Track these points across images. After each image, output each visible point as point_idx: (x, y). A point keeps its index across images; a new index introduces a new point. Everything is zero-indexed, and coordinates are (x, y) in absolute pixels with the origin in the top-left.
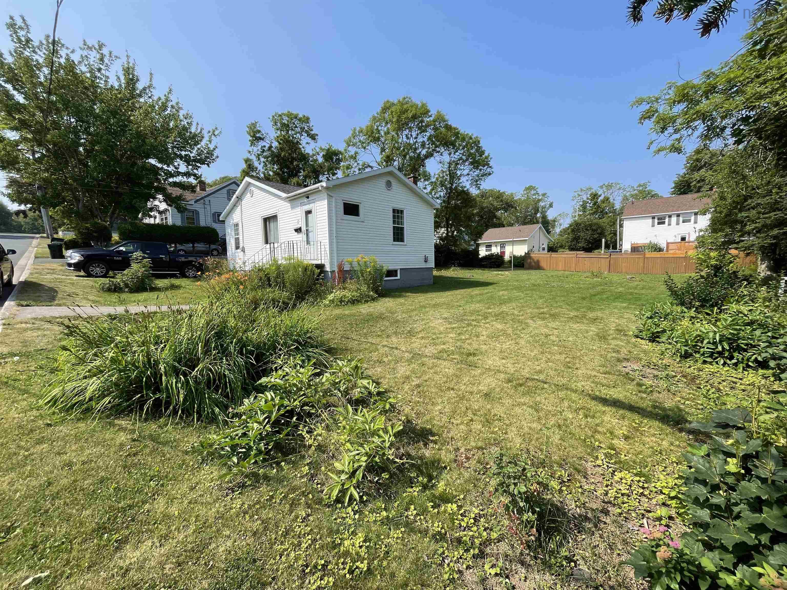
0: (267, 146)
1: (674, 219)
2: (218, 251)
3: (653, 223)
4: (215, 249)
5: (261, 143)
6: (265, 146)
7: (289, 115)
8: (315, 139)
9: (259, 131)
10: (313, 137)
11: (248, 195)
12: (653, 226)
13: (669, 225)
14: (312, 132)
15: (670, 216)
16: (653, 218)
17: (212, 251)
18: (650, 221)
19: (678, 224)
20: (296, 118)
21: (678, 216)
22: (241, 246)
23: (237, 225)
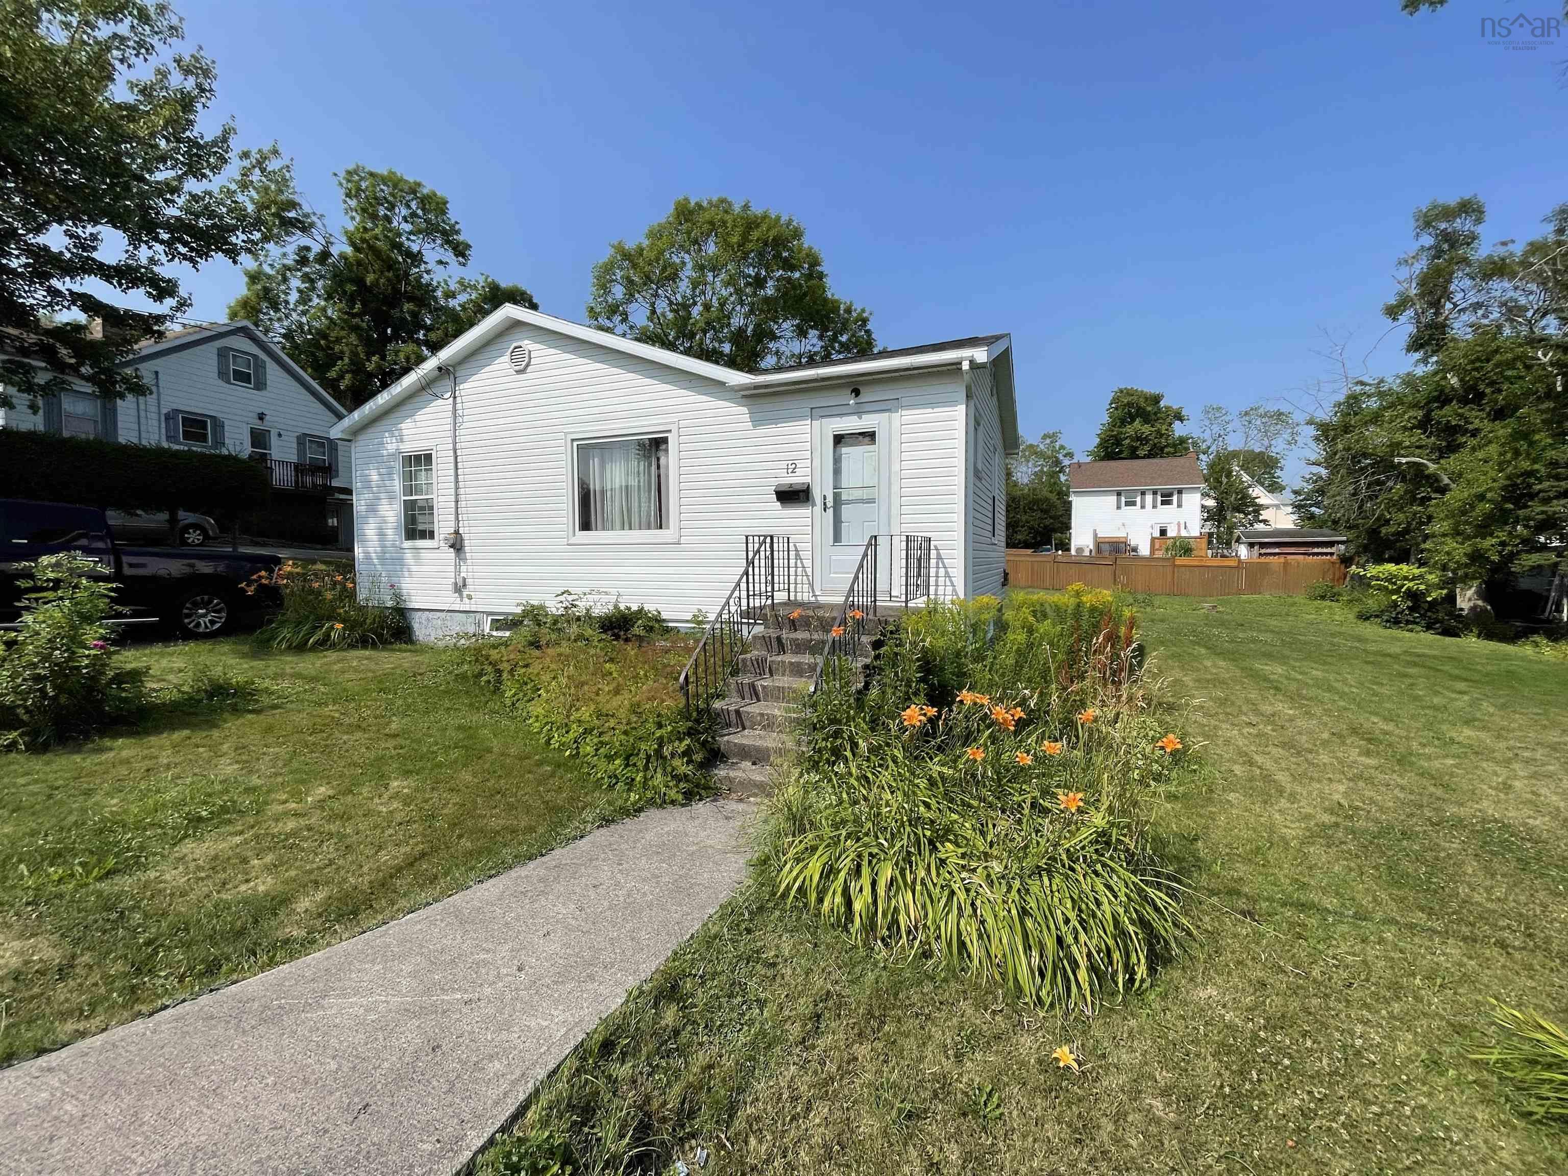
0: (316, 248)
1: (1149, 498)
2: (204, 531)
3: (1119, 502)
4: (196, 526)
5: (298, 240)
6: (308, 249)
7: (394, 182)
8: (463, 255)
9: (293, 205)
10: (461, 251)
11: (502, 364)
12: (1119, 507)
13: (1143, 507)
14: (461, 238)
15: (1143, 493)
16: (1119, 494)
17: (186, 529)
18: (1114, 498)
19: (1154, 507)
20: (414, 192)
21: (1155, 493)
22: (443, 526)
23: (423, 460)
